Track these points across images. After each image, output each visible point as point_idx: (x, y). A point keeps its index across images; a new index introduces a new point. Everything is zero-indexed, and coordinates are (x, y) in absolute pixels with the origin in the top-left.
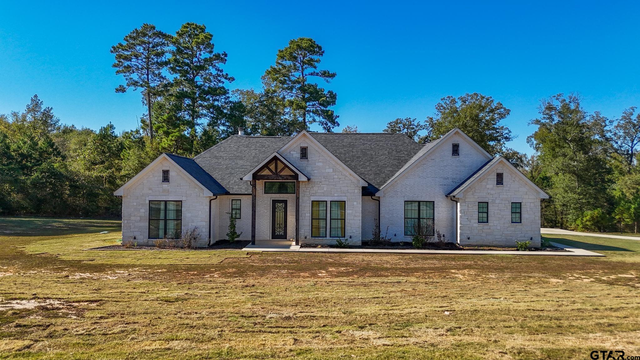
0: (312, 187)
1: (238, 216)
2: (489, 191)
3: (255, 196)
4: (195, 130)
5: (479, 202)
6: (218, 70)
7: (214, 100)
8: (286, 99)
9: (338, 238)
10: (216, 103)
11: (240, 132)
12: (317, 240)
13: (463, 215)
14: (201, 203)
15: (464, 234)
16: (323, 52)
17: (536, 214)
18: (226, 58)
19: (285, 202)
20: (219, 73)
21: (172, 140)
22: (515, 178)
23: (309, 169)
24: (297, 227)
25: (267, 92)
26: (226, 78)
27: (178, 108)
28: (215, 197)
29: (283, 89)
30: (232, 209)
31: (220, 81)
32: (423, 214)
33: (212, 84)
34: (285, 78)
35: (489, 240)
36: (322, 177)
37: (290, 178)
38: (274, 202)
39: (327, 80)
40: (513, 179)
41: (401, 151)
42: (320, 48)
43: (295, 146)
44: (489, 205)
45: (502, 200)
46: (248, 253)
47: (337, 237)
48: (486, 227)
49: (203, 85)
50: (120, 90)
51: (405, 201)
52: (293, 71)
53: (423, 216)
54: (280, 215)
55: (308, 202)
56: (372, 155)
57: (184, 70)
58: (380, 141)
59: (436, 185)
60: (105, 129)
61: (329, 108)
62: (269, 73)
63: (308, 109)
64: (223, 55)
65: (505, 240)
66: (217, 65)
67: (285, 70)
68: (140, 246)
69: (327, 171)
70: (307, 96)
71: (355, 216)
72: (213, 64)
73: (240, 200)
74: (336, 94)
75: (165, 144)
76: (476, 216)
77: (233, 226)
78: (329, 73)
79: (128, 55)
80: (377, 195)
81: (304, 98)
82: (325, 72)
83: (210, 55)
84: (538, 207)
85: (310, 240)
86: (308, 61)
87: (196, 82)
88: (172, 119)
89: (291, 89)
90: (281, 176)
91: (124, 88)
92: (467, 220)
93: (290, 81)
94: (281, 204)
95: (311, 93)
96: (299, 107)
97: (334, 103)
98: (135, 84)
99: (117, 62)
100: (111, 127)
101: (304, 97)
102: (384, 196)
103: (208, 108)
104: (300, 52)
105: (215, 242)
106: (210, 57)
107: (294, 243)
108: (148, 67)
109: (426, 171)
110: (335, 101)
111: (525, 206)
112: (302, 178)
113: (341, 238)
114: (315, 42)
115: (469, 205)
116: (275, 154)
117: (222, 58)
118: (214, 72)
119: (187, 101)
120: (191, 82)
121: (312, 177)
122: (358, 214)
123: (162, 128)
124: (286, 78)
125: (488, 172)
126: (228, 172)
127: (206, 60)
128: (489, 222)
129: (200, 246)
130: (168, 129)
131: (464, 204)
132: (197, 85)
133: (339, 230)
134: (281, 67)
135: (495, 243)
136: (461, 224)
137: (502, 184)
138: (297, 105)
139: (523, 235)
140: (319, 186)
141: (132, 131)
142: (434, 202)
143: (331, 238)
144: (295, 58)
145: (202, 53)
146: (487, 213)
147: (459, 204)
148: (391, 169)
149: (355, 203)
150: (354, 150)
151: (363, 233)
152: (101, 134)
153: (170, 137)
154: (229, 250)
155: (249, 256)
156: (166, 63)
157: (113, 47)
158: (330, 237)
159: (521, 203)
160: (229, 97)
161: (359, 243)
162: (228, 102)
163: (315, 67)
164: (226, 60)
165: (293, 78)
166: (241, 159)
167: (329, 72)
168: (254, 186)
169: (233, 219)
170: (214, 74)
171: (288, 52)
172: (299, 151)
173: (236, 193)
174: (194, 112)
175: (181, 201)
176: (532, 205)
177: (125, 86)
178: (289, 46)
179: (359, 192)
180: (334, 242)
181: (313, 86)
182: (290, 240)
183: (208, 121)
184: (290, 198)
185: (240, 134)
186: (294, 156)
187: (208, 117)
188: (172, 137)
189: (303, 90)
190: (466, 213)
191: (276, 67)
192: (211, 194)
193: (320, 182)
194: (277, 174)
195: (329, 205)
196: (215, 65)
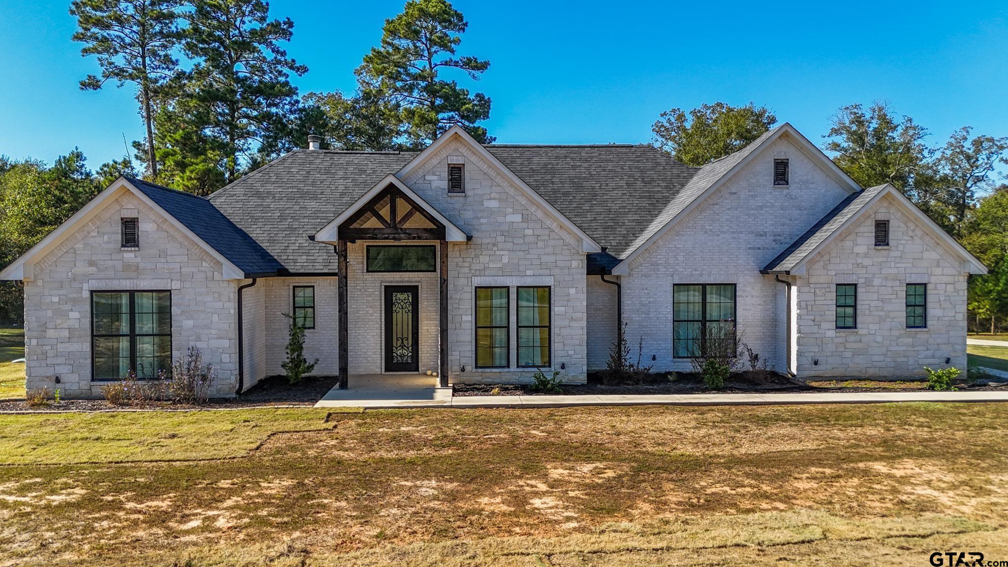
0: (477, 256)
1: (309, 324)
2: (859, 261)
3: (346, 278)
4: (235, 161)
5: (837, 285)
6: (278, 52)
7: (269, 106)
8: (401, 108)
9: (536, 369)
10: (274, 110)
11: (311, 144)
12: (488, 374)
13: (805, 312)
14: (216, 295)
15: (806, 354)
16: (466, 24)
17: (957, 307)
18: (291, 30)
19: (413, 290)
20: (279, 57)
21: (191, 177)
22: (913, 231)
23: (468, 215)
24: (445, 348)
25: (367, 96)
26: (291, 68)
27: (202, 121)
28: (250, 281)
29: (396, 90)
30: (295, 308)
31: (280, 73)
32: (713, 311)
33: (267, 77)
34: (399, 69)
35: (858, 364)
36: (498, 233)
37: (425, 235)
38: (390, 291)
39: (474, 75)
40: (910, 233)
41: (652, 180)
42: (460, 17)
43: (435, 161)
44: (859, 290)
45: (886, 279)
46: (329, 416)
47: (534, 366)
48: (852, 338)
49: (250, 79)
50: (89, 85)
51: (674, 285)
52: (412, 58)
53: (711, 317)
54: (402, 317)
55: (468, 289)
56: (593, 188)
57: (213, 49)
58: (607, 161)
59: (739, 248)
60: (67, 160)
61: (479, 123)
62: (369, 60)
63: (440, 124)
64: (285, 23)
65: (892, 365)
66: (274, 41)
67: (399, 56)
68: (70, 400)
69: (510, 218)
70: (438, 102)
71: (572, 319)
72: (267, 40)
73: (313, 287)
74: (489, 99)
75: (178, 186)
76: (831, 313)
77: (296, 346)
78: (476, 61)
79: (103, 17)
80: (616, 271)
81: (433, 106)
82: (470, 60)
83: (260, 25)
84: (961, 293)
85: (474, 375)
86: (440, 38)
87: (237, 72)
88: (192, 139)
89: (410, 89)
90: (404, 231)
91: (97, 81)
92: (812, 323)
93: (408, 75)
94: (405, 295)
95: (446, 97)
96: (424, 121)
97: (486, 116)
98: (120, 73)
99: (81, 30)
100: (79, 156)
101: (432, 103)
102: (630, 275)
103: (258, 120)
104: (425, 24)
105: (255, 382)
106: (261, 29)
107: (437, 381)
108: (143, 43)
109: (718, 220)
110: (488, 112)
111: (935, 292)
112: (454, 235)
113: (542, 369)
114: (451, 5)
115: (818, 291)
116: (391, 179)
117: (284, 29)
118: (269, 55)
119: (222, 108)
120: (227, 70)
121: (475, 234)
122: (579, 315)
123: (172, 155)
124: (402, 70)
125: (858, 219)
126: (285, 224)
127: (253, 32)
128: (859, 325)
129: (218, 396)
130: (184, 158)
131: (806, 289)
132: (238, 78)
133: (538, 351)
134: (391, 50)
135: (871, 372)
136: (799, 331)
137: (888, 244)
138: (422, 117)
139: (929, 353)
140: (492, 253)
141: (116, 163)
142: (735, 285)
143: (521, 370)
144: (417, 33)
145: (246, 19)
146: (855, 307)
147: (794, 289)
148: (636, 217)
149: (572, 291)
150: (556, 180)
151: (590, 355)
152: (58, 169)
153: (188, 173)
154: (283, 408)
155: (330, 425)
156: (180, 35)
157: (74, 4)
158: (518, 366)
159: (925, 285)
160: (297, 102)
161: (583, 379)
162: (296, 111)
163: (452, 51)
164: (291, 34)
165: (413, 71)
166: (315, 198)
167: (476, 59)
168: (342, 255)
169: (297, 332)
170: (269, 59)
171: (404, 22)
172: (445, 174)
173: (302, 271)
174: (234, 127)
175: (170, 291)
176: (950, 288)
177: (100, 77)
178: (404, 12)
179: (579, 266)
180: (529, 377)
181: (448, 85)
182: (425, 374)
183: (259, 145)
184: (424, 281)
185: (311, 147)
186: (435, 184)
187: (260, 137)
188: (192, 172)
189: (431, 90)
190: (809, 308)
191: (382, 50)
192: (240, 275)
193: (494, 245)
194: (395, 227)
195: (513, 296)
196: (271, 42)
